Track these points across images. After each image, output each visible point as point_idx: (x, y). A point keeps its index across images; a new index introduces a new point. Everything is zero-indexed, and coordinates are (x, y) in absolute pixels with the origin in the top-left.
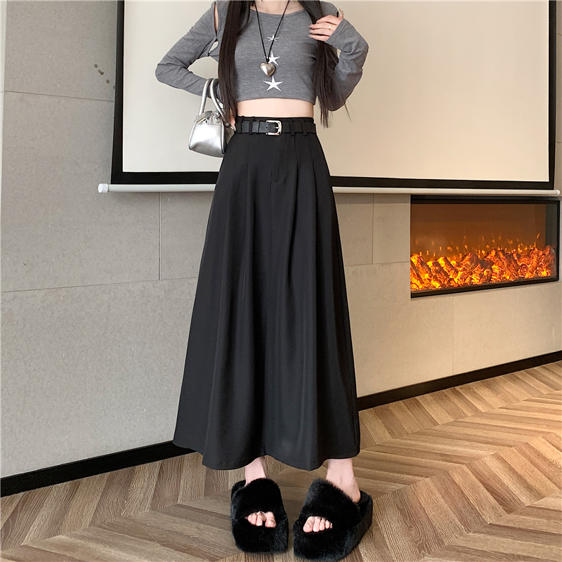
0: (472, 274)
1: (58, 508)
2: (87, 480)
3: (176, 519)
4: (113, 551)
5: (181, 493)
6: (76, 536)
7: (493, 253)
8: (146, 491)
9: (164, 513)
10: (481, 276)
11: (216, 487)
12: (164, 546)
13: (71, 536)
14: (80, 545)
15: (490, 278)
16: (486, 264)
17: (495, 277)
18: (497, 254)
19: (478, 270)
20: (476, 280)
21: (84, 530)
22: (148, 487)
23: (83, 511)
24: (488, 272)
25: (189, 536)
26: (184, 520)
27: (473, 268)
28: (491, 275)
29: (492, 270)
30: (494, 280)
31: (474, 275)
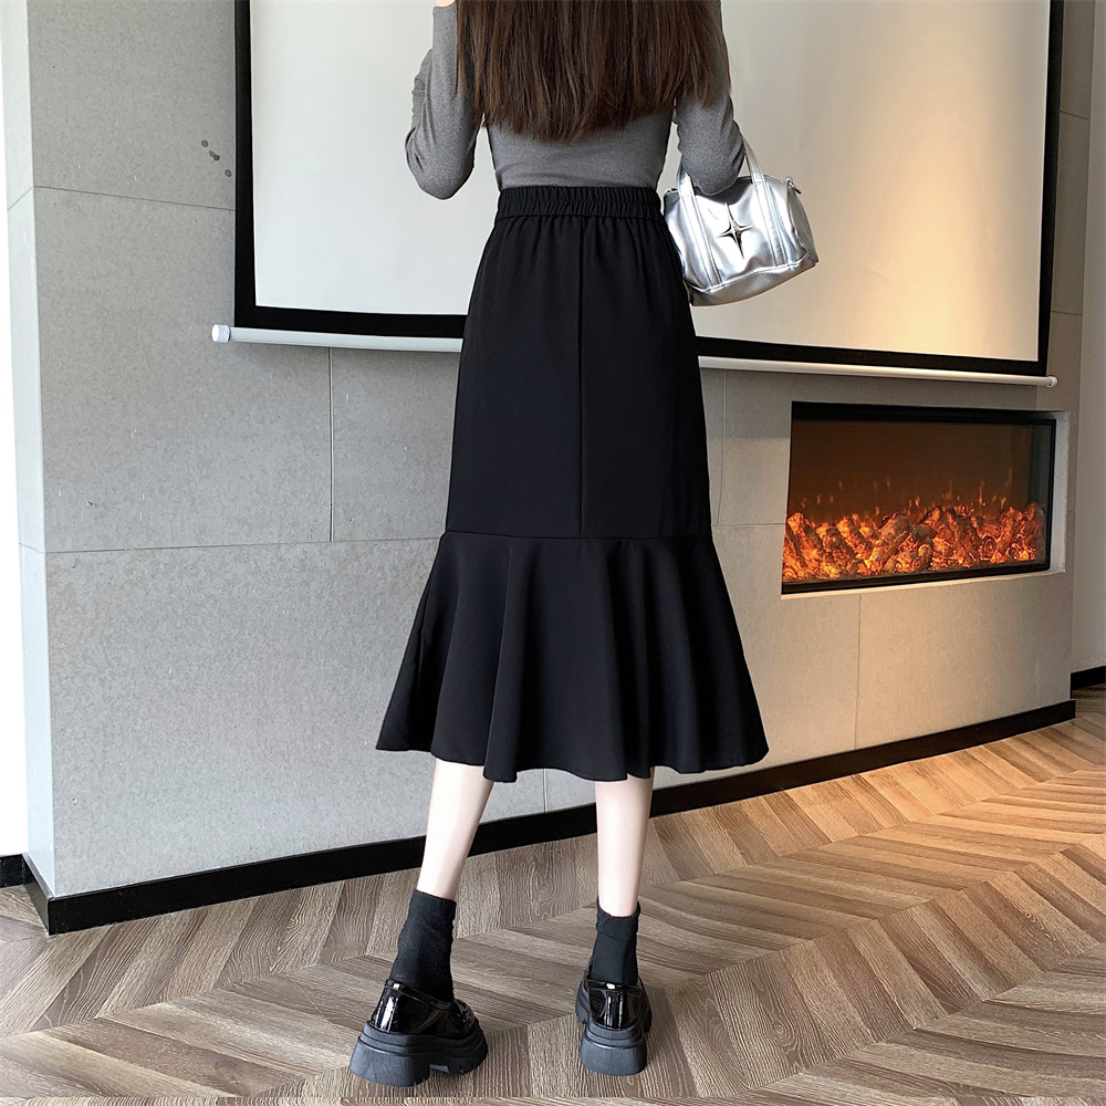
0: (897, 553)
7: (936, 514)
10: (914, 556)
15: (928, 562)
16: (923, 535)
17: (937, 560)
18: (942, 517)
19: (908, 545)
20: (904, 564)
24: (925, 549)
27: (899, 542)
28: (932, 556)
29: (932, 545)
30: (937, 564)
31: (902, 555)
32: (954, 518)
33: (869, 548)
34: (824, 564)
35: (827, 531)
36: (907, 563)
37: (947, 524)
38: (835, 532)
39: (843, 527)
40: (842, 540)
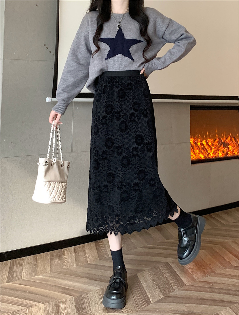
0: (219, 151)
1: (31, 266)
2: (40, 255)
3: (90, 269)
4: (66, 282)
5: (88, 259)
6: (46, 276)
7: (229, 138)
8: (71, 259)
9: (84, 267)
10: (223, 152)
11: (104, 256)
12: (88, 279)
13: (43, 276)
14: (50, 279)
15: (227, 154)
16: (226, 145)
17: (229, 153)
18: (231, 140)
19: (222, 148)
20: (221, 155)
21: (49, 274)
22: (71, 257)
23: (44, 267)
24: (226, 149)
25: (98, 275)
26: (94, 269)
27: (219, 147)
28: (228, 151)
29: (228, 148)
30: (230, 154)
31: (220, 151)
32: (235, 140)
33: (212, 149)
34: (200, 154)
35: (200, 144)
36: (221, 154)
37: (232, 141)
38: (202, 144)
39: (204, 142)
40: (204, 147)
